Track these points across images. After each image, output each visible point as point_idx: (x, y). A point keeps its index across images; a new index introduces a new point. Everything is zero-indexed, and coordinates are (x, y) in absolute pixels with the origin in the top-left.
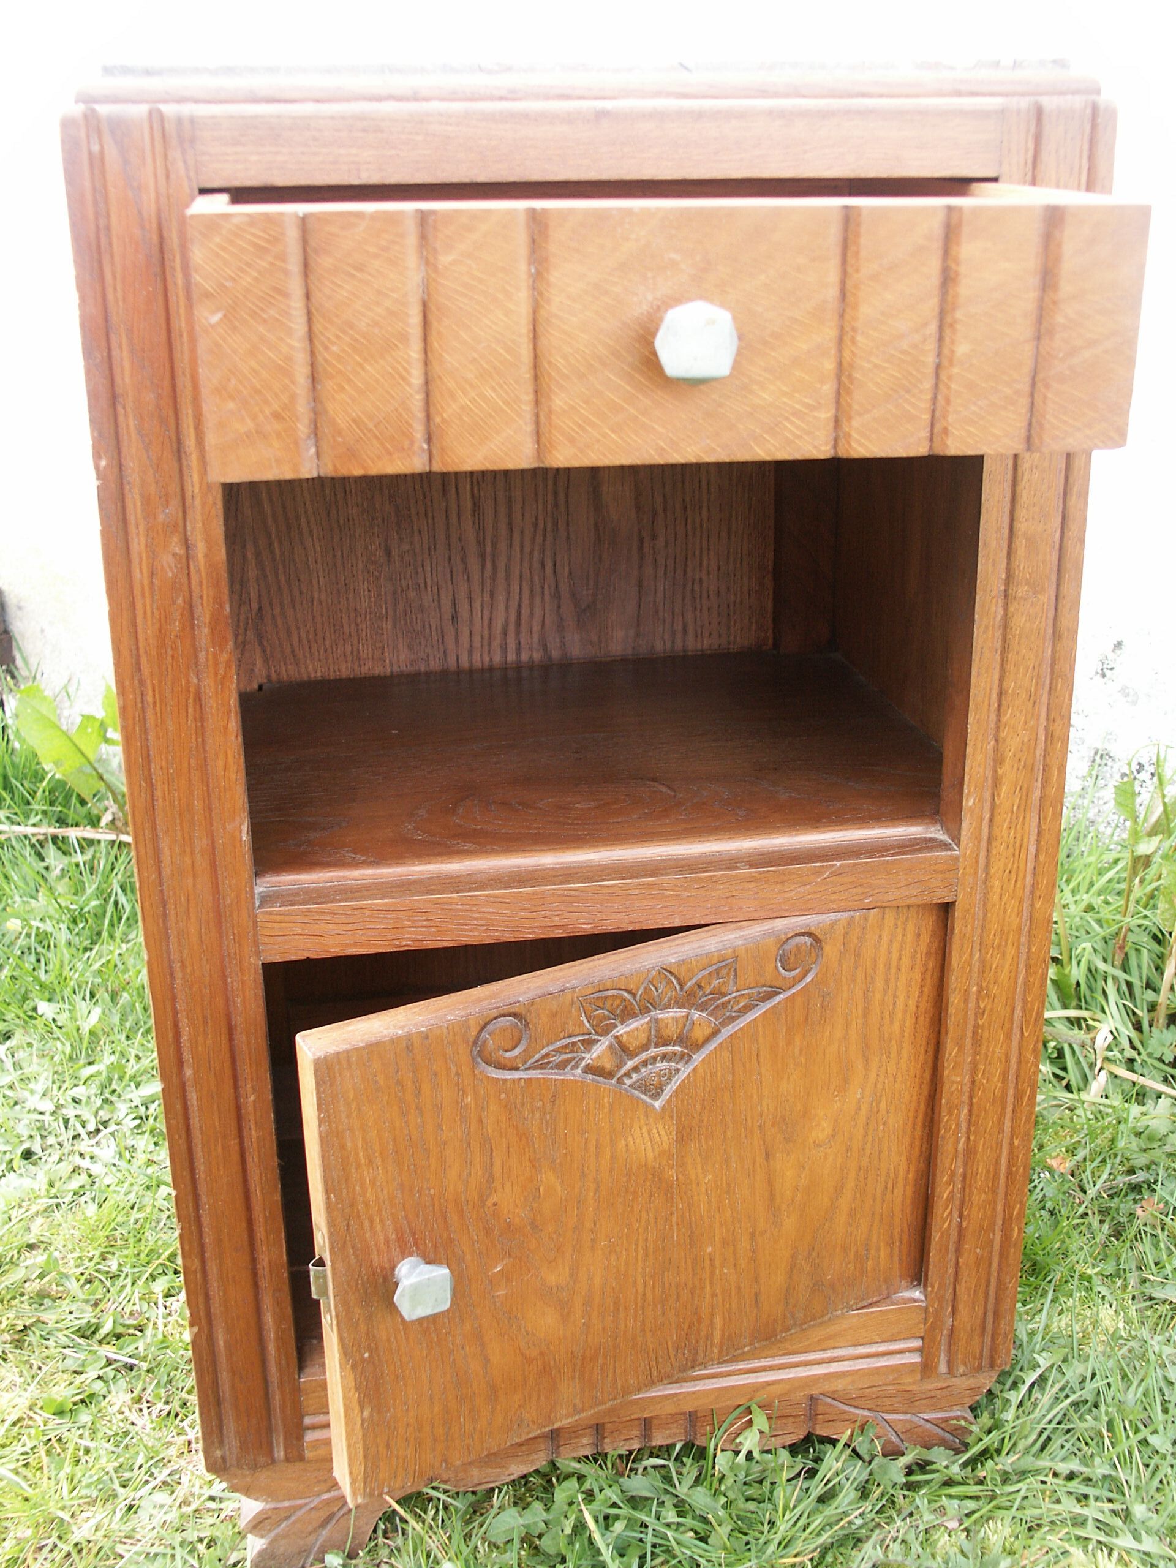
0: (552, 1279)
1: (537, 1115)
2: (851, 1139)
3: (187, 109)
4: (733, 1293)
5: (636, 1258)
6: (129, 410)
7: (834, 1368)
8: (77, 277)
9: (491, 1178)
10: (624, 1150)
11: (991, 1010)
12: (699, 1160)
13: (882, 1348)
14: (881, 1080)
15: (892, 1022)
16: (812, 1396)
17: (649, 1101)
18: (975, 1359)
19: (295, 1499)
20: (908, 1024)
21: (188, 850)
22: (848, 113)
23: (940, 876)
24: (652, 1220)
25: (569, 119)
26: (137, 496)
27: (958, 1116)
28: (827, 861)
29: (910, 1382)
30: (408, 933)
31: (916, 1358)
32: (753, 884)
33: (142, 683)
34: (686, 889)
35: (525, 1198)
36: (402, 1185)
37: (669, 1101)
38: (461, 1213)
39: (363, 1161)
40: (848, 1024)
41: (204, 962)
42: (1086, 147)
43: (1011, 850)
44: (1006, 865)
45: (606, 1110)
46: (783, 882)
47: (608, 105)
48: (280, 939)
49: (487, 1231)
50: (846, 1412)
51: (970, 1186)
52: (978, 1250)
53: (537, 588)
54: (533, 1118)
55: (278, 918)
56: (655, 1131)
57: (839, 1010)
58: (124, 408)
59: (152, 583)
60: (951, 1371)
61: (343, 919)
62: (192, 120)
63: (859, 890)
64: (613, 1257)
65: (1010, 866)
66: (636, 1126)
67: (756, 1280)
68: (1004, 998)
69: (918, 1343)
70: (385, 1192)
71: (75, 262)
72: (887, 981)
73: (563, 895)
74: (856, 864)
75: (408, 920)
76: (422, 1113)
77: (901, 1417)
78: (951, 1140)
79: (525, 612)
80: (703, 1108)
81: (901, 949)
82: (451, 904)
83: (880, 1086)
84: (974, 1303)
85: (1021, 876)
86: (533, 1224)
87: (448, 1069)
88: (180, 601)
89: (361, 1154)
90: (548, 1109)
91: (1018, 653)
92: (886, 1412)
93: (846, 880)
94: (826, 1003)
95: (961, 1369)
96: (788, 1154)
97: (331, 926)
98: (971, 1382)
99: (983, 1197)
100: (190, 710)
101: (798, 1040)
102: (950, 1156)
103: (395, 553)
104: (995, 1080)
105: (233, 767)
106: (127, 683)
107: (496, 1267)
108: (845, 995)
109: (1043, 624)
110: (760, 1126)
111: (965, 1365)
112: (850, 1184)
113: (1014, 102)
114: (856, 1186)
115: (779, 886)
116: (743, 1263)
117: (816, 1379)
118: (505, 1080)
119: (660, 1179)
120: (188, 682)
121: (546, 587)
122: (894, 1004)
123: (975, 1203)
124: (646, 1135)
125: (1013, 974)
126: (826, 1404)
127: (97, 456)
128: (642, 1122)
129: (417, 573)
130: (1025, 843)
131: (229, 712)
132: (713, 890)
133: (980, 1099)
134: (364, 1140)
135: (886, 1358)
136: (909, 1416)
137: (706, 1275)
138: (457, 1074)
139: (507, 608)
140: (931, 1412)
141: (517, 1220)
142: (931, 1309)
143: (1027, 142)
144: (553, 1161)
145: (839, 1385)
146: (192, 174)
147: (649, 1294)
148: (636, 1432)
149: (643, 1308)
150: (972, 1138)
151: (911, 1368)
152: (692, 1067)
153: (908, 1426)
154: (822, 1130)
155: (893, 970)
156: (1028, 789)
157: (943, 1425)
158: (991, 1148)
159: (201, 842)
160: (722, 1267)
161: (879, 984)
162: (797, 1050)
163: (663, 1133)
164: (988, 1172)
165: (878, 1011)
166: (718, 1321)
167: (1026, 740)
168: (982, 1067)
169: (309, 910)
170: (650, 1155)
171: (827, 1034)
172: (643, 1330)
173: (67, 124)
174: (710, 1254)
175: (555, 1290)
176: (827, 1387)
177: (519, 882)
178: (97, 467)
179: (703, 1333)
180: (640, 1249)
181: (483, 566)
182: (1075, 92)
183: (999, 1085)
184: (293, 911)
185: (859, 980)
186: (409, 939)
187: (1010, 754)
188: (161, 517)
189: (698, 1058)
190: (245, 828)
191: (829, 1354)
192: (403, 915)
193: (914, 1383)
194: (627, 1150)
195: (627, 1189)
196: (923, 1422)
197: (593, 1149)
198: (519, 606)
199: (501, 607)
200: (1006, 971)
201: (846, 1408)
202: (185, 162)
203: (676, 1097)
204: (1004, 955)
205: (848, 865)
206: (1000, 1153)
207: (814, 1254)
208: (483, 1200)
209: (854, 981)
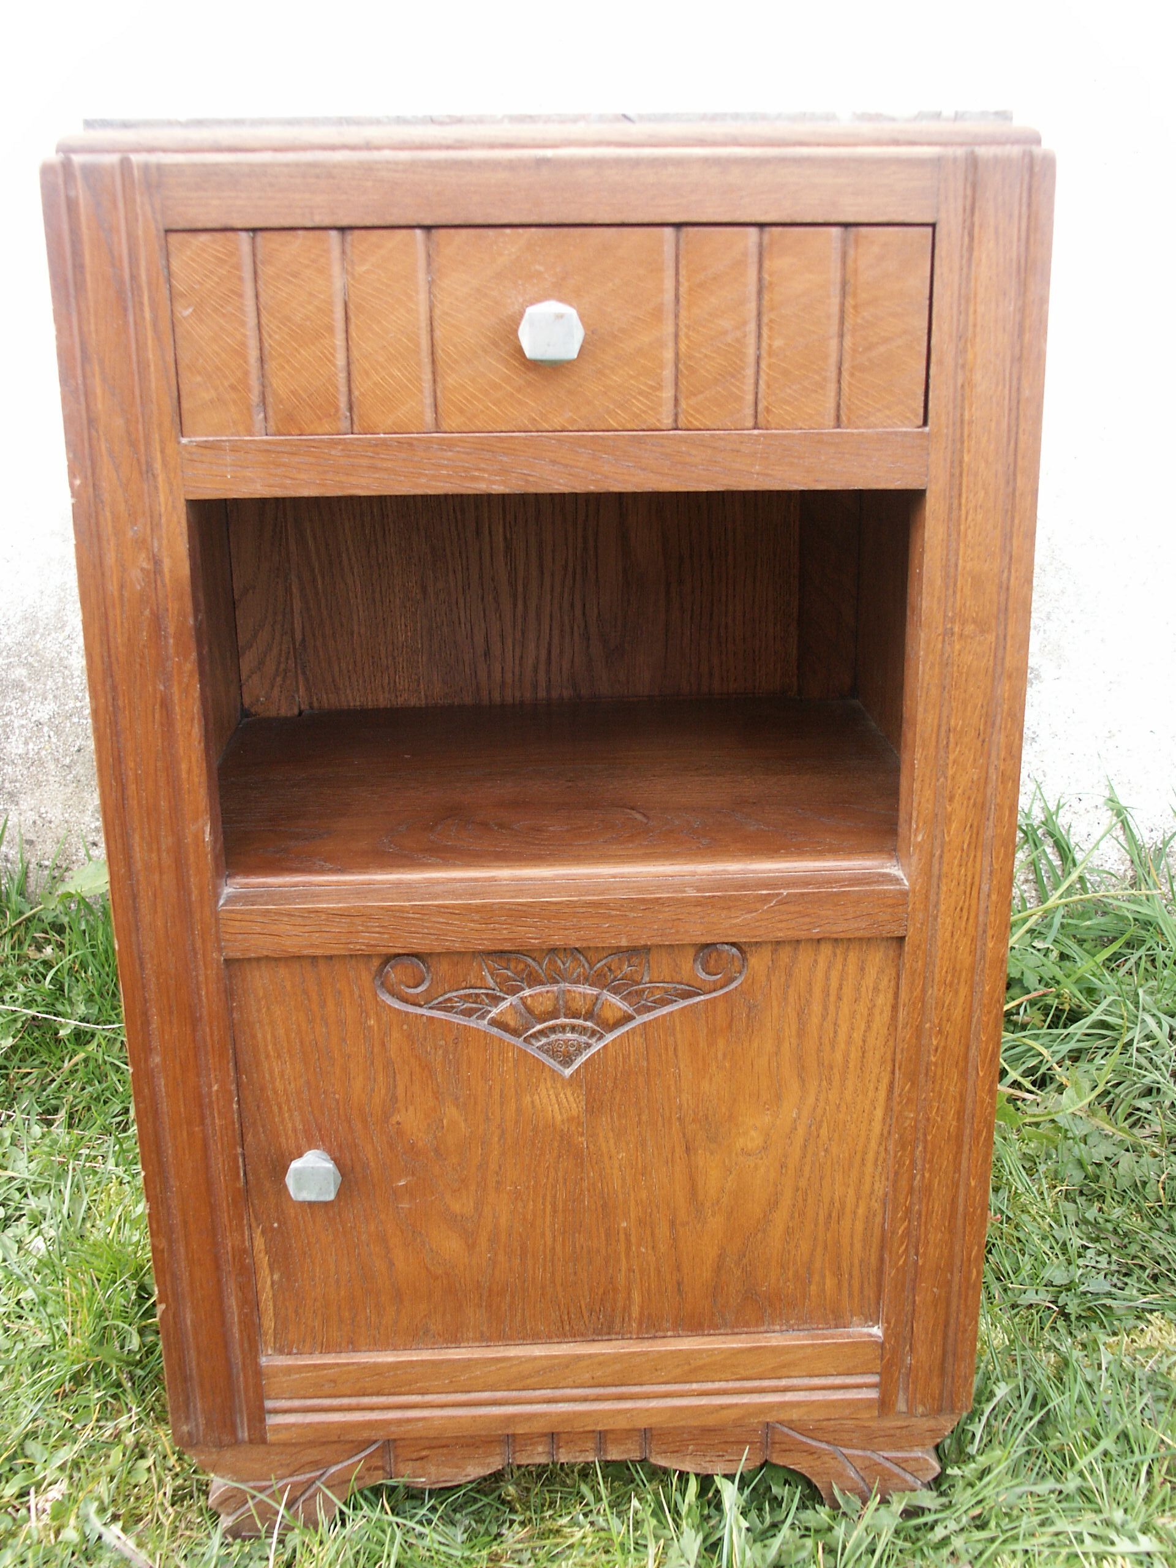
0: (456, 1207)
1: (441, 1052)
2: (786, 1156)
3: (154, 158)
4: (652, 1274)
5: (544, 1210)
6: (101, 433)
7: (789, 1397)
8: (55, 311)
9: (394, 1099)
10: (530, 1106)
11: (945, 1048)
12: (611, 1134)
13: (838, 1381)
14: (821, 1104)
15: (833, 1048)
16: (768, 1423)
17: (557, 1067)
18: (934, 1399)
19: (259, 1480)
20: (852, 1056)
21: (155, 847)
22: (783, 160)
23: (890, 910)
24: (561, 1180)
25: (512, 166)
26: (108, 514)
27: (913, 1152)
28: (774, 889)
29: (868, 1418)
30: (363, 938)
31: (873, 1394)
32: (699, 909)
33: (114, 688)
34: (632, 910)
35: (429, 1125)
36: (308, 1082)
37: (577, 1071)
38: (365, 1122)
39: (272, 1053)
40: (779, 1041)
41: (170, 955)
42: (1025, 195)
43: (962, 887)
44: (957, 902)
45: (511, 1064)
46: (729, 908)
47: (549, 153)
48: (240, 937)
49: (391, 1146)
50: (802, 1443)
51: (926, 1223)
52: (935, 1290)
53: (567, 628)
54: (435, 1054)
55: (239, 917)
56: (562, 1095)
57: (769, 1024)
58: (97, 432)
59: (121, 595)
60: (910, 1413)
61: (300, 921)
62: (159, 167)
63: (807, 920)
64: (520, 1204)
65: (961, 903)
66: (542, 1086)
67: (678, 1268)
68: (957, 1036)
69: (875, 1379)
70: (293, 1085)
71: (53, 297)
72: (825, 1008)
73: (510, 909)
74: (802, 894)
75: (362, 925)
76: (327, 1025)
77: (859, 1453)
78: (906, 1176)
79: (555, 652)
80: (615, 1086)
81: (842, 979)
82: (403, 912)
83: (819, 1111)
84: (931, 1343)
85: (972, 914)
86: (437, 1150)
87: (352, 993)
88: (147, 612)
89: (270, 1047)
90: (451, 1049)
91: (965, 691)
92: (845, 1446)
93: (793, 909)
94: (752, 1015)
95: (920, 1409)
96: (712, 1154)
97: (288, 927)
98: (931, 1423)
99: (939, 1236)
100: (157, 716)
101: (721, 1043)
102: (905, 1193)
103: (430, 590)
104: (950, 1118)
105: (196, 771)
106: (99, 688)
107: (399, 1180)
108: (775, 1011)
109: (991, 663)
110: (679, 1119)
111: (924, 1405)
112: (786, 1201)
113: (950, 151)
114: (794, 1206)
115: (725, 912)
116: (663, 1248)
117: (771, 1407)
118: (407, 1013)
119: (568, 1143)
120: (155, 690)
121: (576, 628)
122: (835, 1032)
123: (931, 1242)
124: (553, 1098)
125: (967, 1011)
126: (783, 1433)
127: (72, 474)
128: (549, 1085)
129: (451, 610)
130: (977, 883)
131: (192, 719)
132: (660, 912)
133: (934, 1136)
134: (274, 1036)
135: (842, 1391)
136: (868, 1453)
137: (622, 1247)
138: (360, 996)
139: (537, 647)
140: (890, 1450)
141: (420, 1144)
142: (887, 1346)
143: (965, 189)
144: (457, 1099)
145: (794, 1414)
146: (159, 217)
147: (558, 1248)
148: (590, 1445)
149: (552, 1261)
150: (927, 1175)
151: (868, 1403)
152: (602, 1045)
153: (867, 1463)
154: (753, 1139)
155: (832, 998)
156: (978, 827)
157: (903, 1465)
158: (947, 1187)
159: (167, 841)
160: (639, 1246)
161: (816, 1008)
162: (720, 1055)
163: (571, 1099)
164: (944, 1211)
165: (816, 1035)
166: (636, 1296)
167: (975, 777)
168: (936, 1104)
169: (268, 911)
170: (559, 1118)
171: (756, 1045)
172: (553, 1282)
173: (47, 171)
174: (625, 1229)
175: (459, 1218)
176: (783, 1416)
177: (471, 894)
178: (72, 485)
179: (620, 1304)
180: (548, 1204)
181: (515, 605)
182: (1016, 142)
183: (954, 1123)
184: (253, 910)
185: (791, 1000)
186: (363, 944)
187: (960, 791)
188: (130, 534)
189: (610, 1037)
190: (208, 829)
191: (784, 1382)
192: (358, 921)
193: (872, 1418)
194: (533, 1107)
195: (533, 1144)
196: (882, 1460)
197: (497, 1097)
198: (550, 644)
199: (532, 646)
200: (959, 1010)
201: (804, 1439)
202: (152, 207)
203: (586, 1069)
204: (957, 992)
205: (795, 895)
206: (957, 1192)
207: (745, 1261)
208: (386, 1117)
209: (785, 999)
